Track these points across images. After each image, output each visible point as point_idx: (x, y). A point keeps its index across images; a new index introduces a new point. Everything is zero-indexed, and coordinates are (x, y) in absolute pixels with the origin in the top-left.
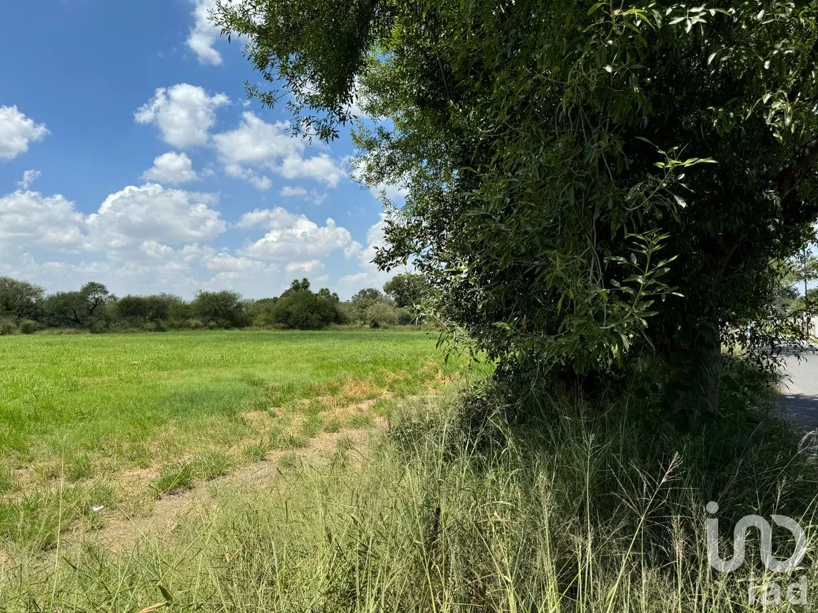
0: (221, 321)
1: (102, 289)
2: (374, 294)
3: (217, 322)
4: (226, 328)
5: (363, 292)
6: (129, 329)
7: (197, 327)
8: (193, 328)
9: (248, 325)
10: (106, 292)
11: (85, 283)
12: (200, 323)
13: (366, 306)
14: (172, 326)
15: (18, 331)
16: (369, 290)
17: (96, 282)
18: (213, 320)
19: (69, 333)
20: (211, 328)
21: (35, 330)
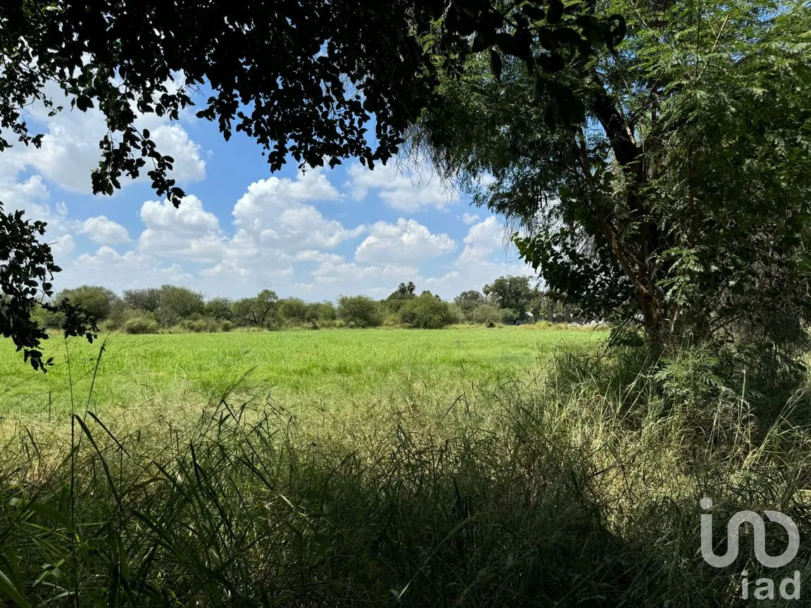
0: (359, 321)
1: (273, 295)
2: (475, 296)
3: (356, 322)
4: (363, 327)
5: (465, 294)
6: (294, 328)
7: (341, 326)
8: (338, 327)
9: (380, 325)
10: (276, 298)
11: (260, 291)
12: (344, 323)
13: (470, 307)
14: (323, 325)
15: (220, 330)
16: (470, 292)
17: (269, 289)
18: (353, 320)
19: (254, 331)
20: (352, 327)
21: (231, 328)
